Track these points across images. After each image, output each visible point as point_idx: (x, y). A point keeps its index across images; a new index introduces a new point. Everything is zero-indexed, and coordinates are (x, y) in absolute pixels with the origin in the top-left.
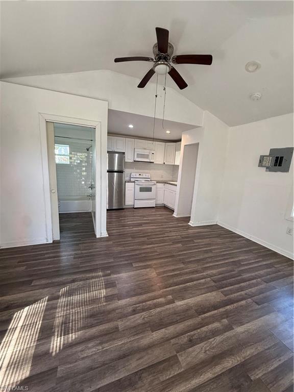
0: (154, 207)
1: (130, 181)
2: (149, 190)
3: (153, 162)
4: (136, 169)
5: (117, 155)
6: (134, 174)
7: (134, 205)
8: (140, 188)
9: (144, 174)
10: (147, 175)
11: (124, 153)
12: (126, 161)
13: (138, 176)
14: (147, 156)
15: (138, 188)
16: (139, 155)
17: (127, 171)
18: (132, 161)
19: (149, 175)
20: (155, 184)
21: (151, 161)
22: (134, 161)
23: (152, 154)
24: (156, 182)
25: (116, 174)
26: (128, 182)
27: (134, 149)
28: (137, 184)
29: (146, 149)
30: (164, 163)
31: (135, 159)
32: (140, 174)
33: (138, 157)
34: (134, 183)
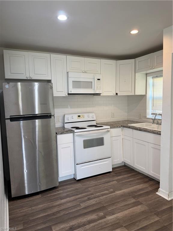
1: (64, 131)
2: (100, 142)
3: (98, 94)
4: (71, 108)
6: (70, 116)
8: (85, 141)
9: (86, 115)
10: (91, 115)
11: (49, 81)
12: (54, 96)
13: (76, 119)
14: (89, 84)
15: (80, 142)
16: (77, 84)
17: (58, 113)
18: (65, 94)
19: (93, 114)
20: (108, 131)
21: (97, 93)
22: (69, 94)
23: (98, 79)
24: (109, 127)
25: (38, 122)
26: (61, 134)
27: (68, 73)
28: (77, 135)
29: (86, 73)
30: (117, 94)
31: (70, 90)
32: (79, 115)
33: (74, 87)
34: (72, 134)
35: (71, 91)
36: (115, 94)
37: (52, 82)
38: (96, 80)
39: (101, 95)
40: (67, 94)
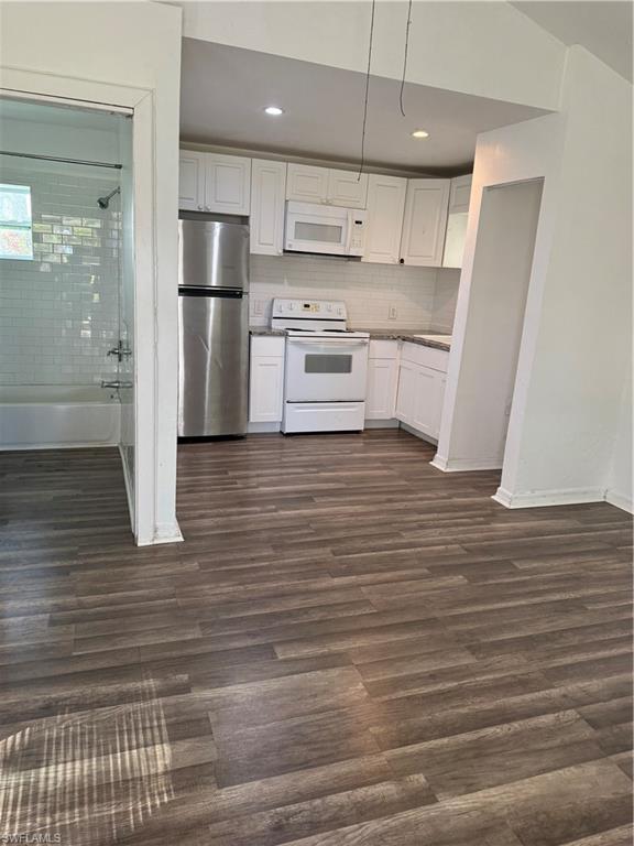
0: (357, 432)
1: (267, 332)
2: (341, 364)
3: (357, 258)
4: (291, 284)
5: (217, 228)
6: (284, 304)
7: (282, 424)
8: (308, 358)
9: (323, 305)
10: (335, 306)
11: (244, 220)
12: (251, 252)
13: (298, 311)
14: (335, 233)
15: (298, 358)
16: (305, 229)
17: (258, 293)
18: (276, 251)
19: (342, 306)
20: (365, 344)
21: (351, 254)
22: (285, 251)
23: (357, 222)
24: (368, 335)
25: (215, 303)
26: (261, 334)
27: (286, 201)
28: (295, 343)
29: (330, 205)
30: (402, 261)
31: (288, 243)
32: (307, 303)
33: (298, 236)
34: (283, 339)
35: (290, 246)
36: (397, 261)
37: (251, 221)
38: (351, 223)
39: (363, 260)
40: (281, 251)
